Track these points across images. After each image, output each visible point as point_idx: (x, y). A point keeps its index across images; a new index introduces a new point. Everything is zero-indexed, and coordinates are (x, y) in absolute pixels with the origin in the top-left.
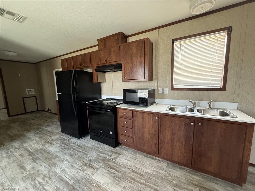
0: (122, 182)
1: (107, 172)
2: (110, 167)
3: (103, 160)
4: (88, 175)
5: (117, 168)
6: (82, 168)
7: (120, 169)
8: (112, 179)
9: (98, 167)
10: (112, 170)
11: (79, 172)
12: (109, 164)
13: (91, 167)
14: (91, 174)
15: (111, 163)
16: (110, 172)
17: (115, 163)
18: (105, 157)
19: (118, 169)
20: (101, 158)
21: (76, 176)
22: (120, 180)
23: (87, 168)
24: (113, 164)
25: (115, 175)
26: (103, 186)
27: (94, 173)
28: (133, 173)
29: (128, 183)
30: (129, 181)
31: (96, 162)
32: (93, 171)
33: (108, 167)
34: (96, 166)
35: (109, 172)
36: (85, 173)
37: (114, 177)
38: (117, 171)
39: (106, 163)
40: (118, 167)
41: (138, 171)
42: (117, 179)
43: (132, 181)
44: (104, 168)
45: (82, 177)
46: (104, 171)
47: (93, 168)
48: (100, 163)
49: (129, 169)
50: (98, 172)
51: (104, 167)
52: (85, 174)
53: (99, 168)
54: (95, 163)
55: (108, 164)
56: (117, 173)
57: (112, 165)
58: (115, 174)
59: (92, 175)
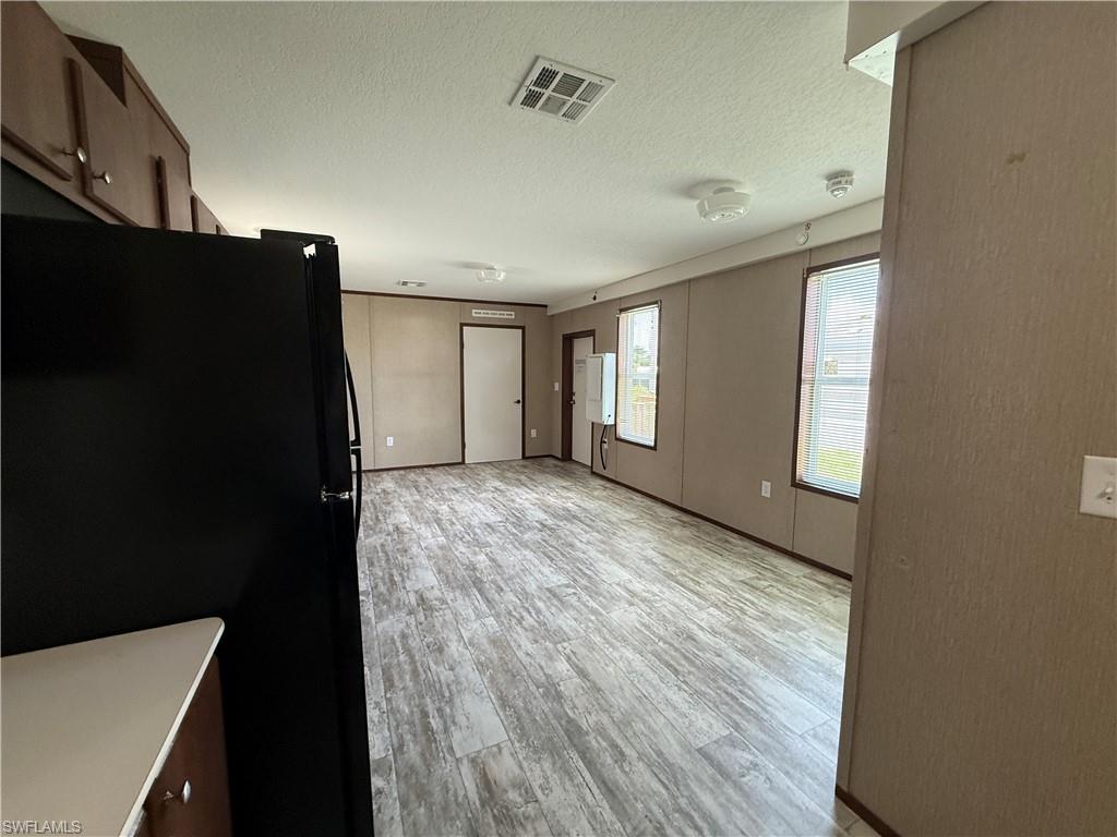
0: (443, 681)
1: (453, 728)
2: (428, 740)
3: (423, 794)
4: (514, 755)
5: (417, 721)
6: (527, 802)
7: (412, 712)
8: (457, 701)
9: (465, 768)
10: (435, 728)
11: (540, 786)
12: (423, 754)
13: (487, 784)
14: (505, 752)
15: (413, 752)
16: (445, 722)
17: (401, 746)
18: (404, 804)
19: (417, 717)
20: (422, 810)
21: (555, 776)
22: (445, 688)
23: (506, 791)
24: (411, 745)
25: (443, 704)
26: (493, 697)
27: (495, 749)
28: (397, 683)
29: (434, 673)
30: (427, 676)
31: (456, 800)
32: (491, 761)
33: (436, 742)
34: (470, 776)
35: (449, 723)
36: (521, 768)
37: (450, 701)
38: (425, 715)
39: (428, 766)
40: (411, 724)
41: (378, 682)
42: (447, 694)
43: (421, 670)
44: (451, 749)
45: (536, 757)
46: (457, 736)
47: (485, 775)
48: (446, 782)
49: (389, 700)
50: (479, 746)
51: (448, 756)
52: (525, 764)
53: (465, 761)
54: (466, 796)
55: (425, 760)
56: (431, 708)
57: (415, 742)
58: (440, 710)
59: (502, 745)
